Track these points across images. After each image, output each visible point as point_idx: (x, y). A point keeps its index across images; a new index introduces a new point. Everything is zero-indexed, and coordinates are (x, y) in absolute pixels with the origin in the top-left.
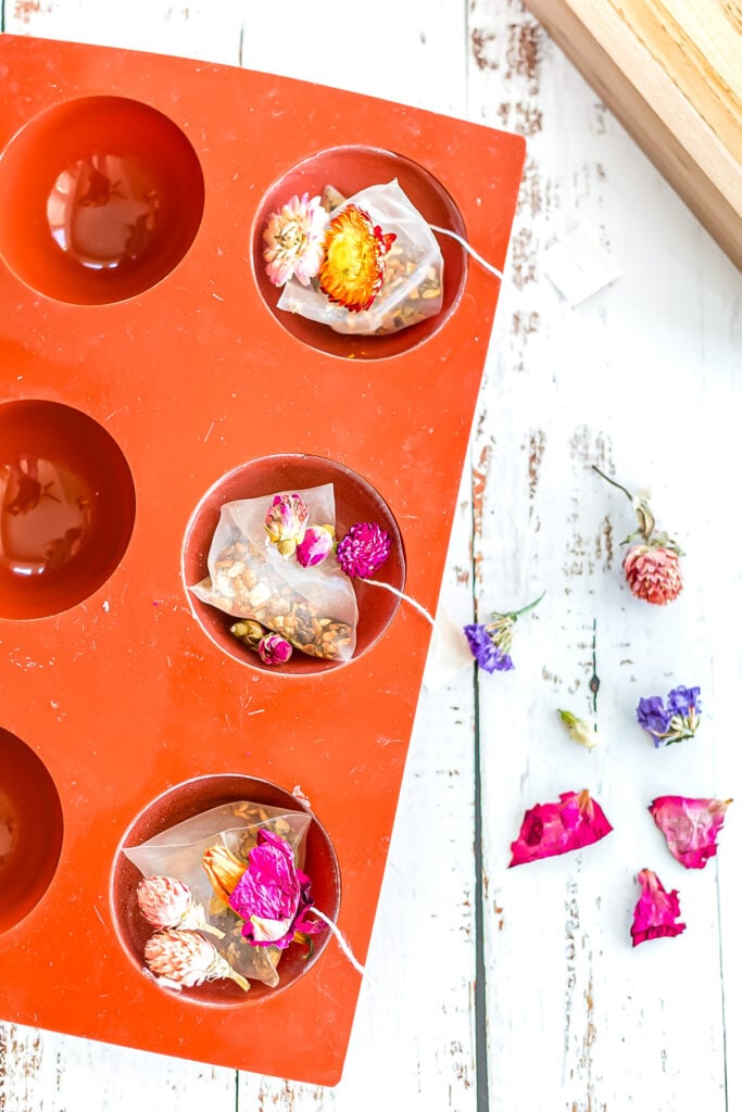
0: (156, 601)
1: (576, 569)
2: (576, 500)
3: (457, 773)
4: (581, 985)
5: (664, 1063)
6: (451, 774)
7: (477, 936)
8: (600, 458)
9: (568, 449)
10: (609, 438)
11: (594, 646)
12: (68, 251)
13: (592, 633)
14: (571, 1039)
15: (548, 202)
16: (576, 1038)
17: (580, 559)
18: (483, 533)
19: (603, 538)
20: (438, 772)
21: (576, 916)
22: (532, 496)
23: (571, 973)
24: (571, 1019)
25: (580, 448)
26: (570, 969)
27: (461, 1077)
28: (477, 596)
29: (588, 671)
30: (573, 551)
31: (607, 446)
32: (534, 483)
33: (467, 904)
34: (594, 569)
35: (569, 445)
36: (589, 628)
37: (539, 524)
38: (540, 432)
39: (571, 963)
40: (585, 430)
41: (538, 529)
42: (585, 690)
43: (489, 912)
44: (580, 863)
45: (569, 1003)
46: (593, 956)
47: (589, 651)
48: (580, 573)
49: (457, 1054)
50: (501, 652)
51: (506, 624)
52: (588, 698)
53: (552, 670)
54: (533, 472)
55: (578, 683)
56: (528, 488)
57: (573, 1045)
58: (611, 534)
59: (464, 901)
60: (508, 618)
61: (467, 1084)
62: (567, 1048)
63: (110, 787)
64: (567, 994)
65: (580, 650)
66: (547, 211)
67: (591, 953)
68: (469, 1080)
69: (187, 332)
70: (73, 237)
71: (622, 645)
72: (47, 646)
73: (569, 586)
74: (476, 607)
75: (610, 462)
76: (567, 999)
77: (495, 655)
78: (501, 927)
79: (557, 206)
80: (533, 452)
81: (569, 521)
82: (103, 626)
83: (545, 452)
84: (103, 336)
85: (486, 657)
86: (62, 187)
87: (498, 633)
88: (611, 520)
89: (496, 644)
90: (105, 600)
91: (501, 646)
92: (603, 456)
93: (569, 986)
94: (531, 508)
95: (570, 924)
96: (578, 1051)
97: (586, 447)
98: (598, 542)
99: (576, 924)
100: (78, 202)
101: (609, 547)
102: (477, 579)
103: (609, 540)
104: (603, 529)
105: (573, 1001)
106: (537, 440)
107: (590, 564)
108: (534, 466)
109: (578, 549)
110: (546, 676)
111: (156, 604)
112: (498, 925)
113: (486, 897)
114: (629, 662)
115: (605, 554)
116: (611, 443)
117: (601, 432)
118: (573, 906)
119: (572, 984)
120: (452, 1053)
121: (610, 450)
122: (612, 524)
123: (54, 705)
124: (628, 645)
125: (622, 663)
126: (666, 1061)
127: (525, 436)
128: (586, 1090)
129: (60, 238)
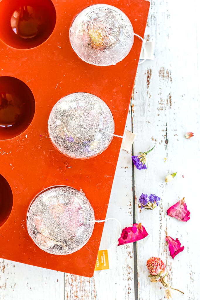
0: (41, 135)
1: (161, 109)
2: (161, 89)
3: (127, 167)
4: (164, 228)
5: (188, 251)
6: (125, 168)
7: (133, 214)
8: (168, 77)
9: (158, 74)
10: (170, 71)
11: (166, 131)
12: (17, 34)
13: (166, 127)
14: (161, 244)
15: (152, 4)
16: (162, 244)
17: (162, 106)
18: (134, 98)
19: (169, 100)
20: (122, 167)
21: (162, 208)
22: (148, 88)
23: (161, 225)
24: (161, 238)
25: (162, 74)
26: (160, 224)
27: (129, 255)
28: (133, 117)
29: (165, 138)
30: (160, 103)
31: (170, 73)
32: (149, 84)
33: (130, 205)
34: (166, 108)
35: (159, 73)
36: (165, 125)
37: (150, 96)
38: (150, 69)
39: (161, 222)
40: (163, 69)
41: (150, 97)
42: (164, 143)
43: (137, 207)
44: (163, 193)
45: (160, 233)
46: (167, 220)
47: (165, 132)
48: (162, 110)
49: (128, 248)
50: (143, 163)
51: (144, 156)
52: (165, 145)
53: (154, 137)
54: (148, 81)
55: (162, 141)
56: (147, 86)
57: (161, 245)
58: (171, 98)
59: (130, 204)
60: (144, 154)
61: (131, 257)
62: (160, 247)
63: (27, 189)
64: (160, 231)
65: (163, 132)
66: (152, 6)
67: (166, 219)
68: (132, 256)
69: (51, 57)
70: (18, 30)
71: (175, 130)
72: (9, 148)
73: (159, 113)
74: (132, 120)
75: (170, 78)
76: (160, 232)
77: (141, 165)
78: (140, 212)
79: (154, 5)
80: (148, 75)
81: (159, 95)
82: (25, 142)
83: (152, 75)
84: (26, 58)
85: (138, 165)
86: (15, 16)
87: (142, 158)
88: (171, 94)
89: (141, 161)
90: (26, 135)
91: (143, 162)
92: (168, 76)
93: (160, 229)
94: (148, 91)
95: (160, 211)
96: (163, 247)
97: (164, 74)
98: (167, 101)
99: (162, 211)
100: (20, 20)
101: (170, 102)
102: (133, 112)
103: (170, 100)
104: (169, 97)
105: (161, 233)
106: (149, 72)
107: (165, 107)
108: (149, 79)
109: (161, 103)
110: (153, 139)
111: (41, 136)
112: (139, 211)
113: (136, 203)
114: (177, 135)
115: (169, 104)
116: (171, 72)
117: (168, 69)
118: (161, 206)
119: (161, 228)
120: (127, 248)
121: (170, 74)
122: (171, 95)
123: (11, 165)
124: (176, 130)
125: (175, 135)
126: (189, 250)
127: (146, 70)
128: (166, 259)
129: (15, 30)
